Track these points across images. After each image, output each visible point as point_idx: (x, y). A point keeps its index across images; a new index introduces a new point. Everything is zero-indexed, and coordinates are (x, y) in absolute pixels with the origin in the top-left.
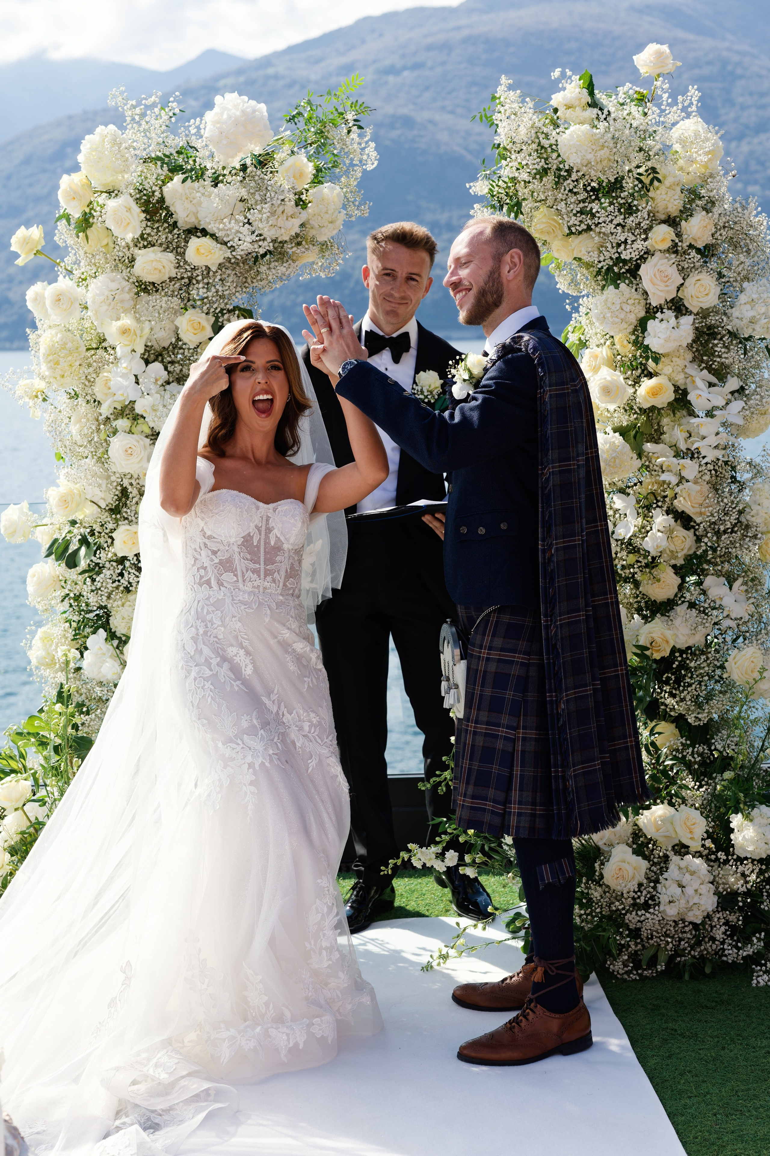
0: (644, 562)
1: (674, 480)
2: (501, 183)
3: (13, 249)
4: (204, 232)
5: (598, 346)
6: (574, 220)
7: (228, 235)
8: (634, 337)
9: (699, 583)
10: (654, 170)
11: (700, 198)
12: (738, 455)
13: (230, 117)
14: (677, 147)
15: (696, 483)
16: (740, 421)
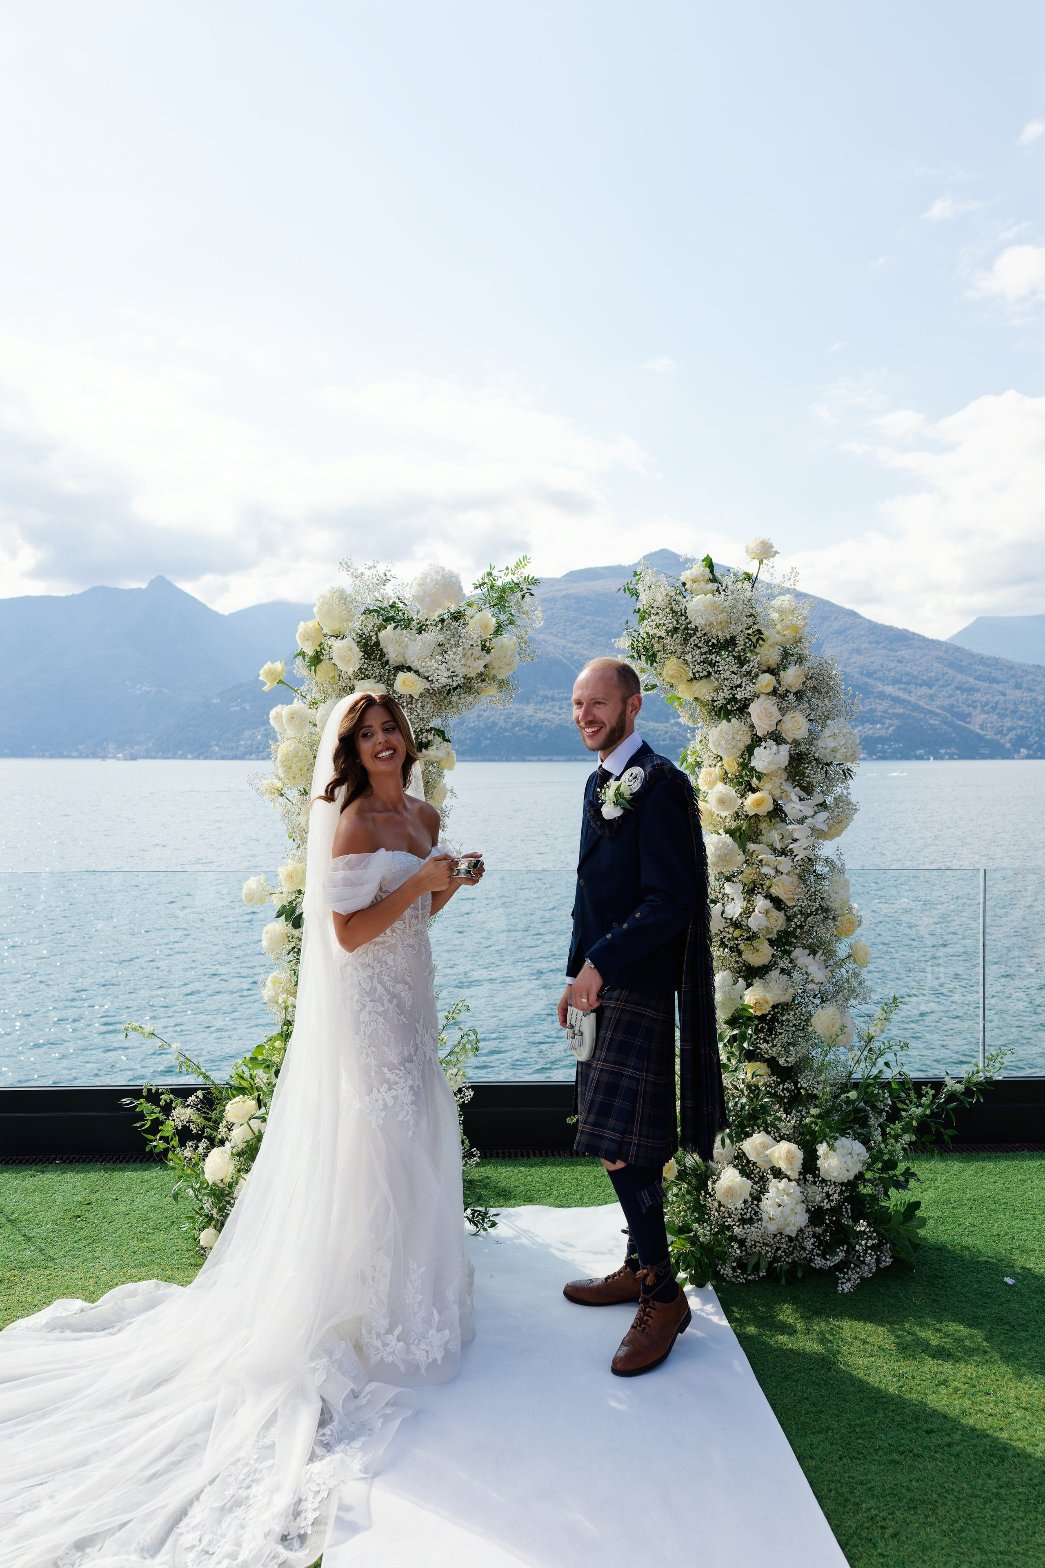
0: (746, 935)
1: (771, 872)
2: (640, 639)
3: (260, 678)
4: (409, 669)
5: (710, 766)
6: (698, 668)
7: (428, 671)
8: (742, 760)
9: (789, 953)
10: (759, 632)
11: (792, 655)
12: (819, 853)
13: (432, 580)
14: (775, 616)
15: (788, 874)
16: (825, 828)
